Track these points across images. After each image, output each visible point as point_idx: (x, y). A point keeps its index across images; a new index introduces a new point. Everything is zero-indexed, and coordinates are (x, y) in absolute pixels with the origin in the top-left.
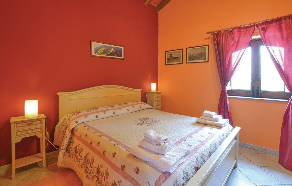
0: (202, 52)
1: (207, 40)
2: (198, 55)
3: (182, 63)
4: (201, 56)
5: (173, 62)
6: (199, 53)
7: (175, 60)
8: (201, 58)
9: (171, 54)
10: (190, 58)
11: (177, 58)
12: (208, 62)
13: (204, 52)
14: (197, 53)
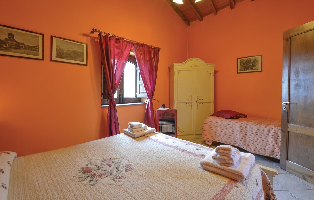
0: (79, 50)
1: (85, 37)
2: (72, 53)
3: (43, 59)
4: (77, 55)
5: (18, 52)
6: (74, 51)
7: (25, 50)
8: (78, 58)
9: (10, 35)
10: (59, 54)
11: (29, 47)
12: (86, 65)
13: (82, 51)
14: (70, 50)
